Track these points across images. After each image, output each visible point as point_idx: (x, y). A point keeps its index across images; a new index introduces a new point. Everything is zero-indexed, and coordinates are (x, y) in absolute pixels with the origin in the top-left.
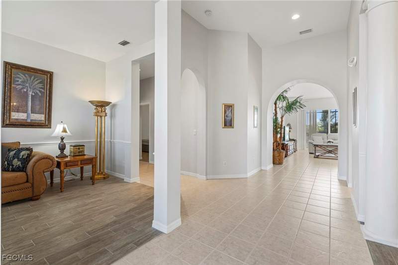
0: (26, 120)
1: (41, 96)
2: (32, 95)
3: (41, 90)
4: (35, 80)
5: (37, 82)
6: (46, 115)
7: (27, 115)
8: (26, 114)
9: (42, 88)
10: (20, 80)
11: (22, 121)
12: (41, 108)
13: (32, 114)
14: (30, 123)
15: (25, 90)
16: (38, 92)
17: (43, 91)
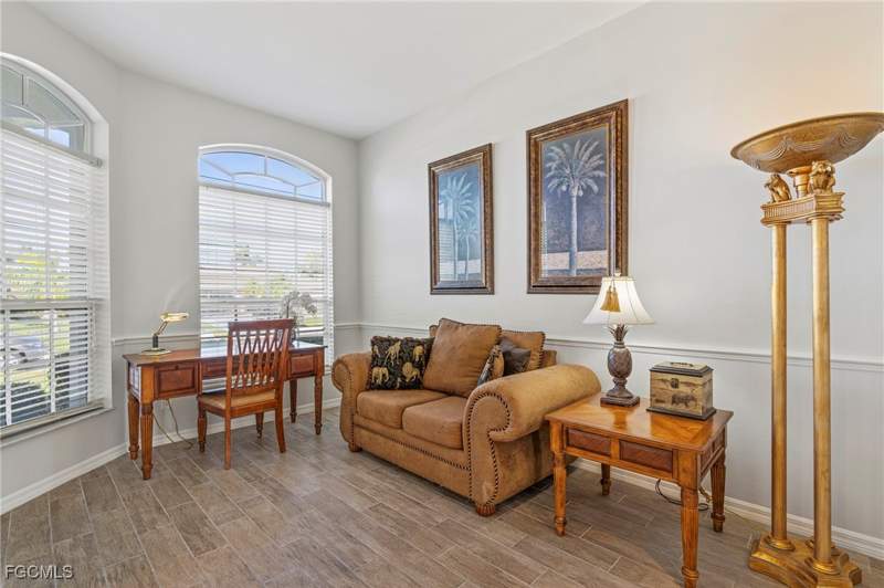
0: (569, 271)
1: (600, 194)
2: (578, 197)
3: (597, 173)
4: (584, 148)
5: (588, 153)
6: (610, 252)
7: (570, 256)
8: (568, 254)
9: (598, 168)
10: (554, 165)
11: (560, 275)
12: (600, 230)
13: (581, 253)
14: (576, 279)
15: (564, 188)
16: (590, 182)
17: (602, 174)
